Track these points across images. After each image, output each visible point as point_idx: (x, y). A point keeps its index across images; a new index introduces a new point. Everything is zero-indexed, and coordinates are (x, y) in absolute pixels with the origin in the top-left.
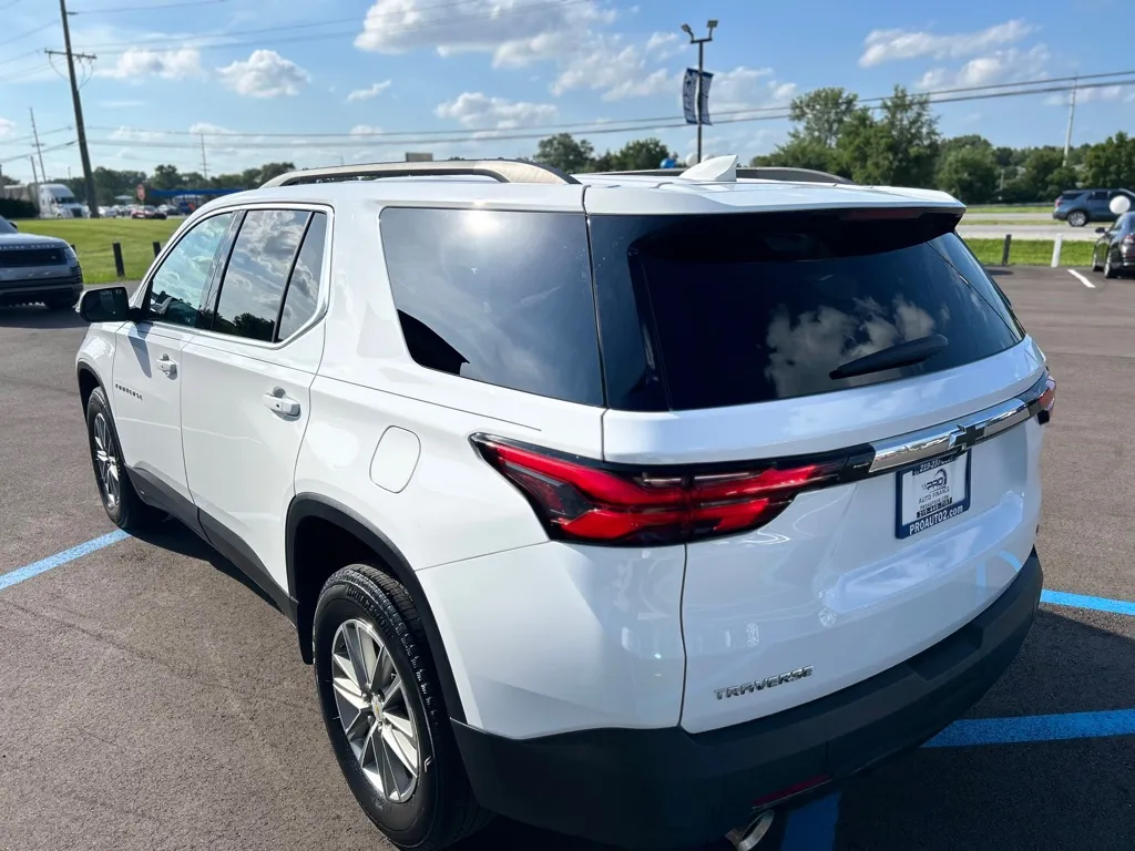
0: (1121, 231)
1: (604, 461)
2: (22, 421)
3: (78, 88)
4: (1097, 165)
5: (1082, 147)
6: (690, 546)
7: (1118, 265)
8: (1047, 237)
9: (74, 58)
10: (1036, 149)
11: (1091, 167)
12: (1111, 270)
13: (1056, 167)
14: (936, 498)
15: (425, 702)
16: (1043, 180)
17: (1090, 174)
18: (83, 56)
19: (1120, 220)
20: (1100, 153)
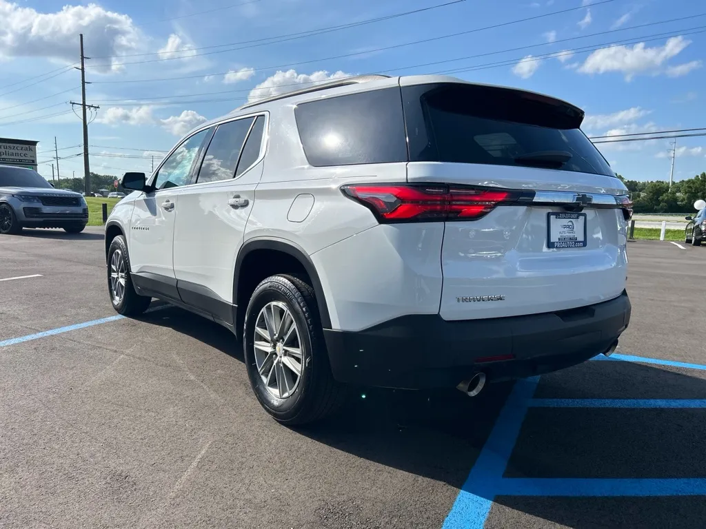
0: (700, 218)
1: (407, 182)
2: (59, 273)
3: (87, 122)
4: (689, 192)
5: (680, 182)
6: (446, 223)
7: (700, 237)
8: (658, 227)
9: (87, 107)
10: (652, 182)
11: (686, 193)
12: (696, 240)
13: (664, 192)
14: (568, 234)
15: (309, 328)
16: (657, 199)
17: (686, 197)
18: (92, 106)
19: (699, 213)
20: (692, 185)
